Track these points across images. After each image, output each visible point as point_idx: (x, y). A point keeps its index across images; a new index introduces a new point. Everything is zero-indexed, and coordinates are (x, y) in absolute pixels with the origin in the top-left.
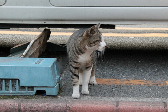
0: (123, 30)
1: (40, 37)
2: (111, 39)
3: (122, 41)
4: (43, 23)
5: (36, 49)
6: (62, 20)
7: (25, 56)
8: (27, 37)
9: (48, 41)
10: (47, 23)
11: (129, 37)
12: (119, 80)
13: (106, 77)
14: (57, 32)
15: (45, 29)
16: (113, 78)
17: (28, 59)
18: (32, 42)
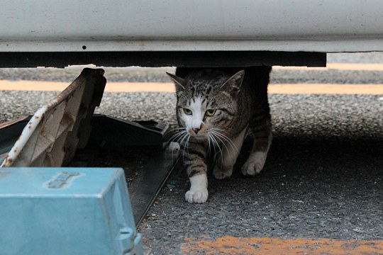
0: (356, 72)
1: (67, 98)
2: (315, 102)
3: (354, 109)
4: (77, 48)
5: (53, 140)
6: (142, 39)
7: (14, 163)
8: (28, 98)
9: (98, 111)
10: (92, 48)
11: (376, 96)
12: (338, 243)
13: (294, 232)
14: (131, 80)
15: (86, 70)
16: (321, 235)
17: (24, 171)
18: (39, 113)
